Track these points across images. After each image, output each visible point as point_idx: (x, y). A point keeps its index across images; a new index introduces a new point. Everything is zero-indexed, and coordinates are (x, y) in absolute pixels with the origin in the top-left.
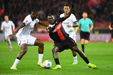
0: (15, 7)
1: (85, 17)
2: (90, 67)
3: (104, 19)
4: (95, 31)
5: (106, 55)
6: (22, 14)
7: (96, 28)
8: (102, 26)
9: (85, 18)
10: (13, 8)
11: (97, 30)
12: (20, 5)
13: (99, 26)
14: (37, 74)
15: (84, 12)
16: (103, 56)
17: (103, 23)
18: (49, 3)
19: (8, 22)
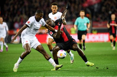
0: (11, 9)
1: (82, 15)
2: (88, 66)
3: (101, 18)
4: (93, 31)
5: (105, 55)
6: (19, 16)
7: (94, 28)
8: (100, 26)
9: (82, 17)
10: (9, 10)
11: (95, 30)
12: (16, 7)
13: (97, 26)
14: (35, 76)
15: (81, 11)
16: (101, 55)
17: (101, 23)
18: (46, 4)
19: (3, 23)
